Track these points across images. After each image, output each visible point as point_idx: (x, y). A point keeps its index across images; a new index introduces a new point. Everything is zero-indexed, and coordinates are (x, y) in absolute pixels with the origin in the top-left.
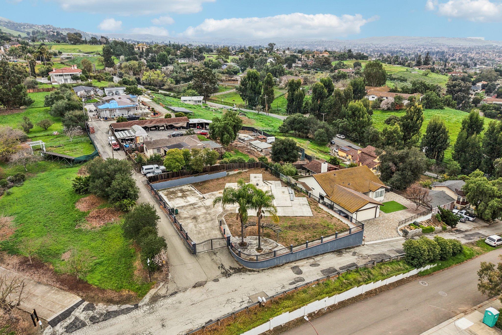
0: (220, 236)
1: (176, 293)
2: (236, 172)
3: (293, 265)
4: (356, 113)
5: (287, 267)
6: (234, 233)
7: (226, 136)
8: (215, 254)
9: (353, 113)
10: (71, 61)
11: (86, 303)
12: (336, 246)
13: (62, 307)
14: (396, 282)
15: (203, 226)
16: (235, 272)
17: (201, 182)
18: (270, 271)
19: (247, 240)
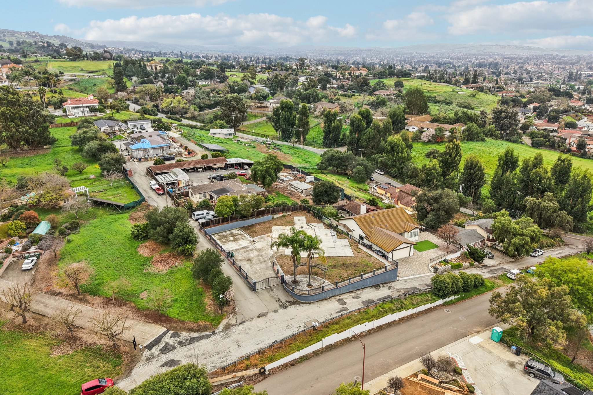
0: (274, 275)
1: (244, 322)
2: (280, 215)
3: (338, 298)
4: (395, 148)
5: (334, 300)
6: (287, 273)
7: (268, 179)
8: (272, 290)
9: (392, 148)
10: (76, 84)
11: (171, 332)
12: (374, 281)
13: (153, 335)
14: (425, 310)
15: (258, 267)
16: (291, 305)
17: (249, 226)
18: (320, 303)
19: (299, 278)
